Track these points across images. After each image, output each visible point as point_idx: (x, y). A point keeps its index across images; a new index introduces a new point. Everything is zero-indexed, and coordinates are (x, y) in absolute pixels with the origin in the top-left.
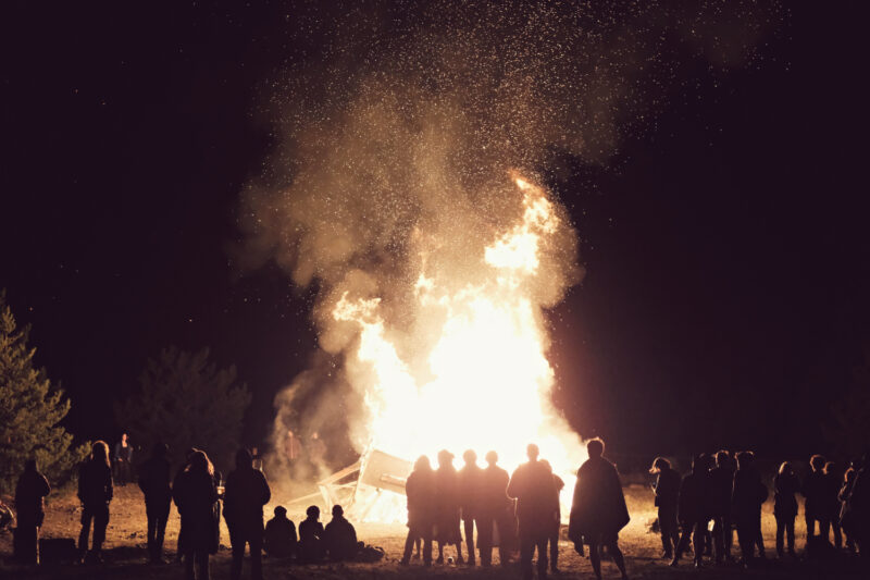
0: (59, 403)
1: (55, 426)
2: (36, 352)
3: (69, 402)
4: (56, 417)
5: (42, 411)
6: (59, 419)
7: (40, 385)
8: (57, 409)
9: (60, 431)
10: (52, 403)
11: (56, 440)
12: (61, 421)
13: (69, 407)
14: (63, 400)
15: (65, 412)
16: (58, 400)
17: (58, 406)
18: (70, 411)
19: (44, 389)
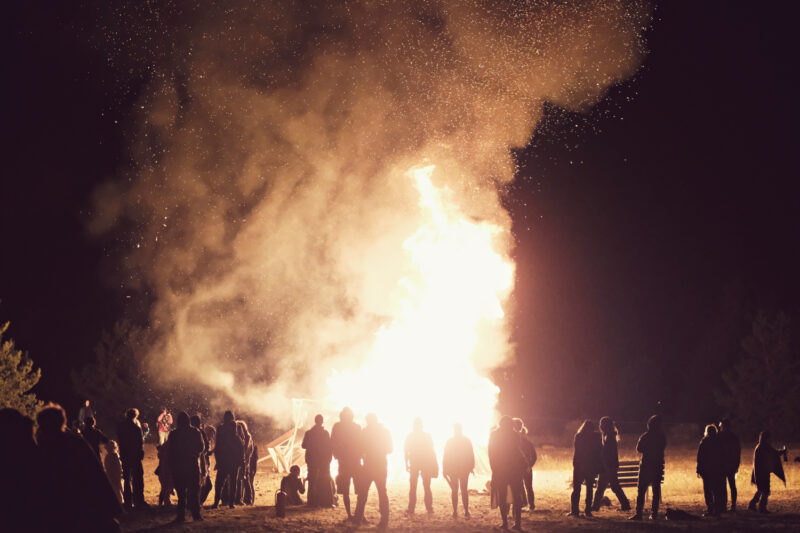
0: (31, 373)
1: (28, 393)
2: (10, 325)
3: (39, 371)
4: (28, 385)
5: (16, 379)
6: (30, 387)
7: (13, 356)
8: (29, 378)
9: (32, 398)
10: (24, 372)
11: (28, 406)
12: (32, 389)
13: (39, 375)
14: (34, 370)
15: (37, 380)
16: (30, 369)
17: (29, 376)
18: (40, 379)
19: (17, 359)
